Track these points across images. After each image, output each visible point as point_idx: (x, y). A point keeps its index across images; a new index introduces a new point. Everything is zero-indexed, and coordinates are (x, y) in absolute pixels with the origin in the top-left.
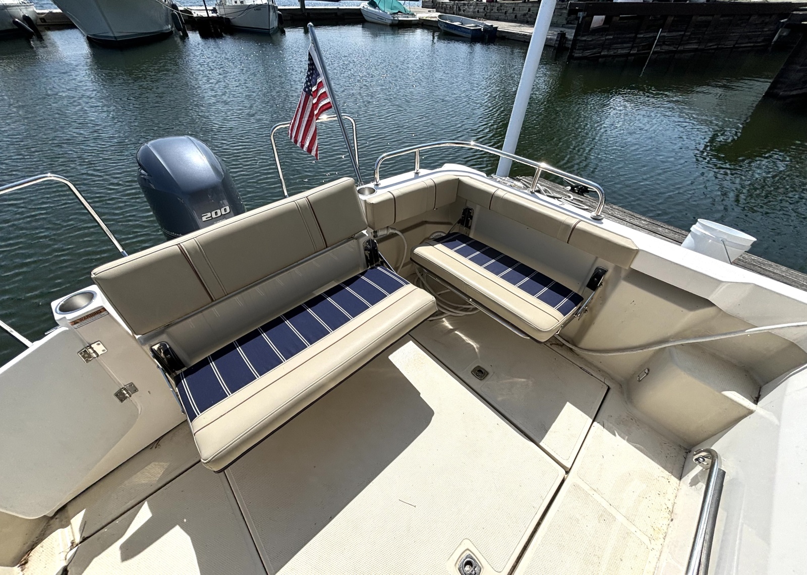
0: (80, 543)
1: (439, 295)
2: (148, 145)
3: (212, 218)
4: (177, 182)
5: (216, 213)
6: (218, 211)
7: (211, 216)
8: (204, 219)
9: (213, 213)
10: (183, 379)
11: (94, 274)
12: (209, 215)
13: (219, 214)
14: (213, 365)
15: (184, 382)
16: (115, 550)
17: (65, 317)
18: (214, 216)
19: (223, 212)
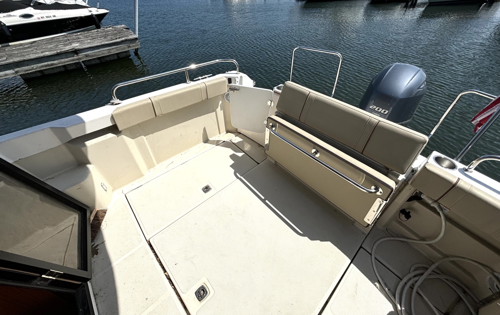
0: (233, 143)
1: (417, 293)
3: (375, 110)
5: (379, 109)
6: (381, 109)
7: (375, 109)
8: (371, 107)
9: (378, 108)
12: (375, 107)
13: (379, 111)
16: (232, 152)
18: (376, 110)
19: (382, 112)
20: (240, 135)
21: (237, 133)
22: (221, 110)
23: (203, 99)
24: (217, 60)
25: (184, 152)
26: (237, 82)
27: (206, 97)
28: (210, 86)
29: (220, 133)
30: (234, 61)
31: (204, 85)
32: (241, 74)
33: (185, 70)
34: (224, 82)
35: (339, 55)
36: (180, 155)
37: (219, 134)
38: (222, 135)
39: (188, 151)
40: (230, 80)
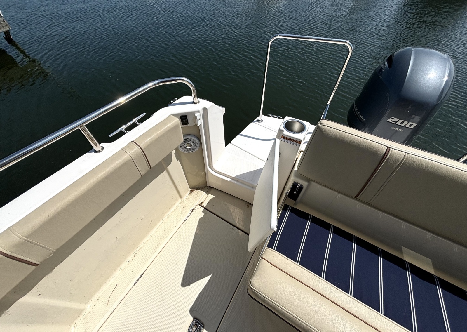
2: (412, 49)
4: (404, 85)
6: (406, 122)
10: (288, 211)
11: (321, 123)
12: (397, 120)
13: (403, 125)
14: (309, 223)
15: (288, 213)
17: (283, 131)
18: (398, 123)
19: (407, 126)
20: (212, 190)
21: (206, 188)
22: (177, 161)
23: (143, 173)
24: (151, 84)
25: (132, 255)
26: (199, 119)
27: (147, 167)
28: (150, 146)
29: (181, 197)
30: (185, 80)
31: (136, 148)
32: (204, 103)
33: (79, 128)
34: (176, 127)
35: (347, 43)
36: (126, 263)
37: (180, 199)
38: (184, 198)
39: (138, 249)
40: (184, 119)
